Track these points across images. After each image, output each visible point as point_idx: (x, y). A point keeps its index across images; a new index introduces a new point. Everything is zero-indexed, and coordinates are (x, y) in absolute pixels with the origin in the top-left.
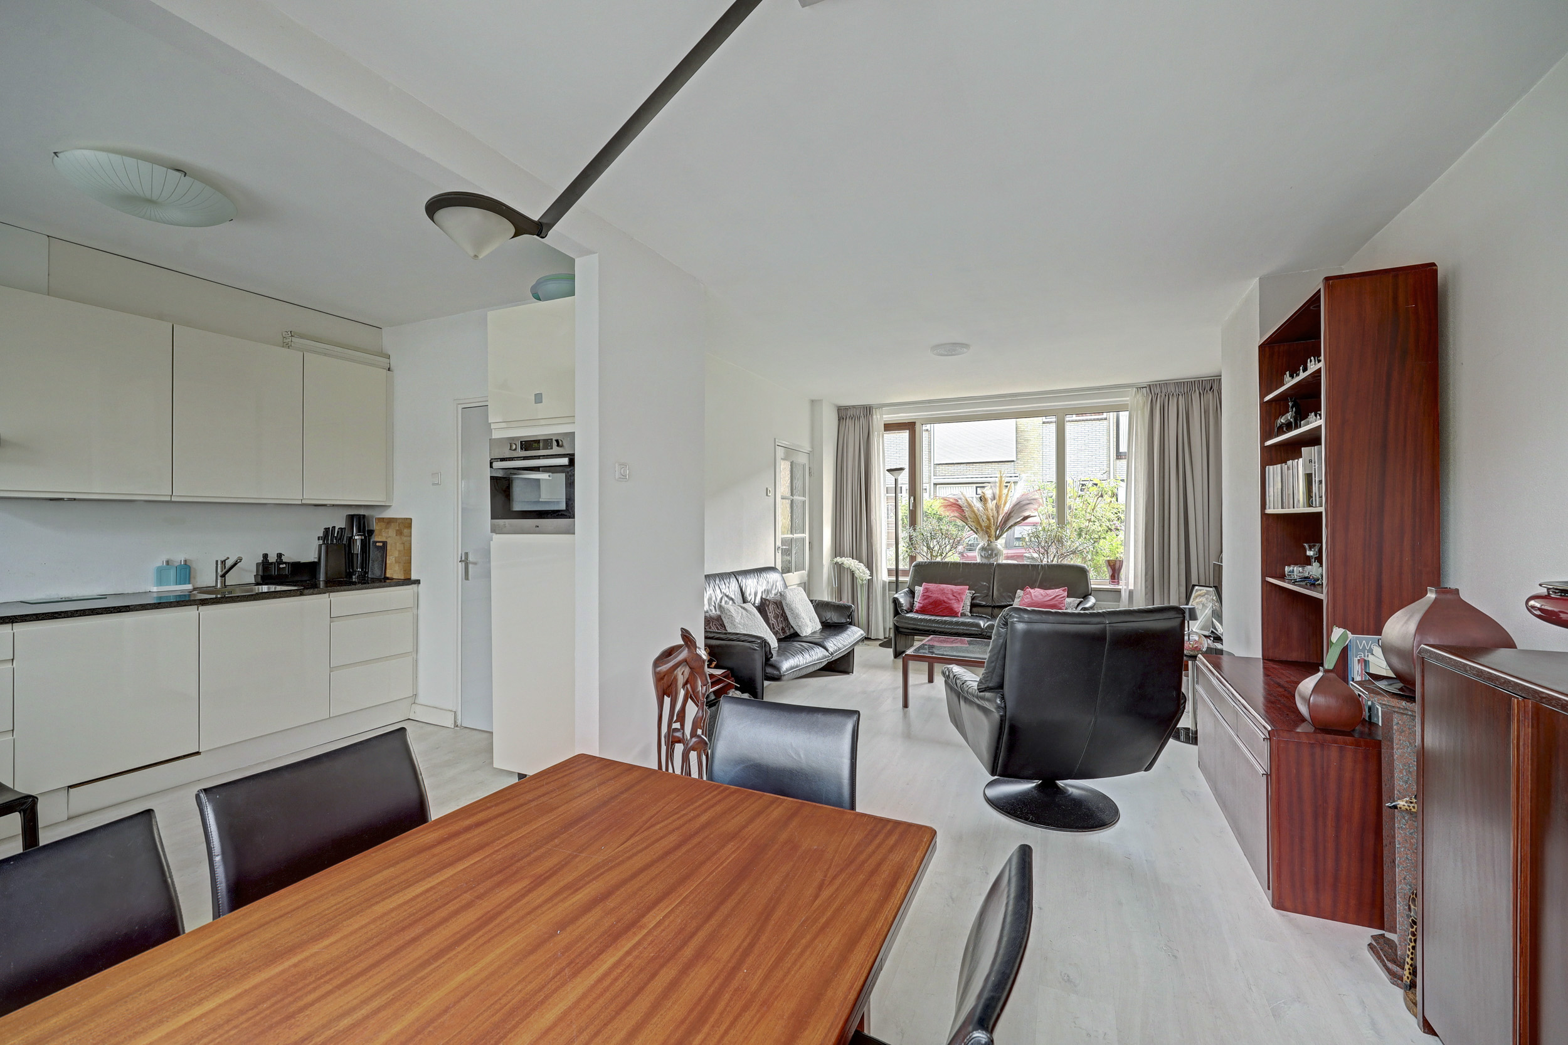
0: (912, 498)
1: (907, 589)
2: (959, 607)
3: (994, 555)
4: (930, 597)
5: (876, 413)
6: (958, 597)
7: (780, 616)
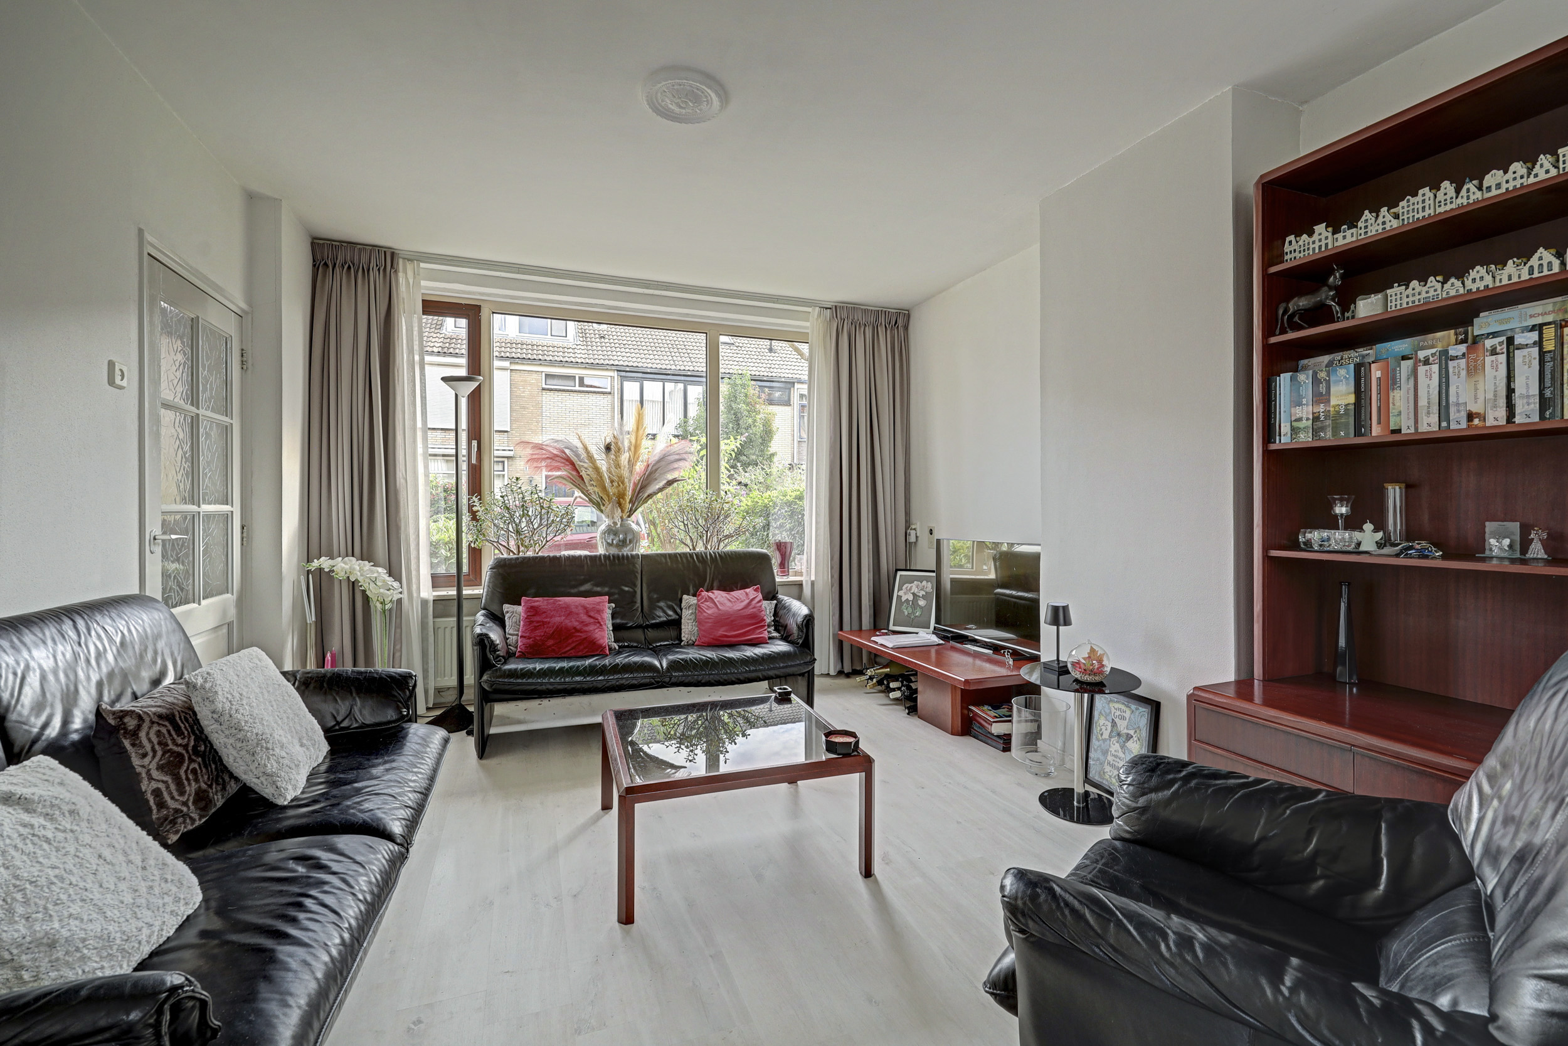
0: (475, 443)
1: (483, 612)
2: (603, 637)
3: (628, 542)
4: (544, 623)
5: (405, 272)
6: (598, 618)
7: (190, 758)
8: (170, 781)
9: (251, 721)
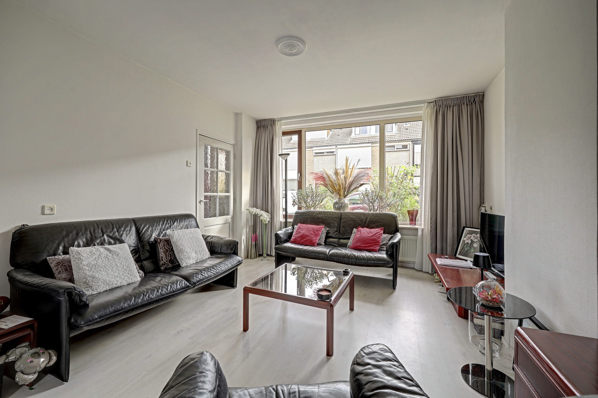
0: (299, 174)
1: (291, 227)
2: (316, 240)
3: (342, 207)
4: (301, 232)
5: (278, 124)
6: (316, 233)
7: (170, 251)
8: (164, 255)
9: (180, 245)
